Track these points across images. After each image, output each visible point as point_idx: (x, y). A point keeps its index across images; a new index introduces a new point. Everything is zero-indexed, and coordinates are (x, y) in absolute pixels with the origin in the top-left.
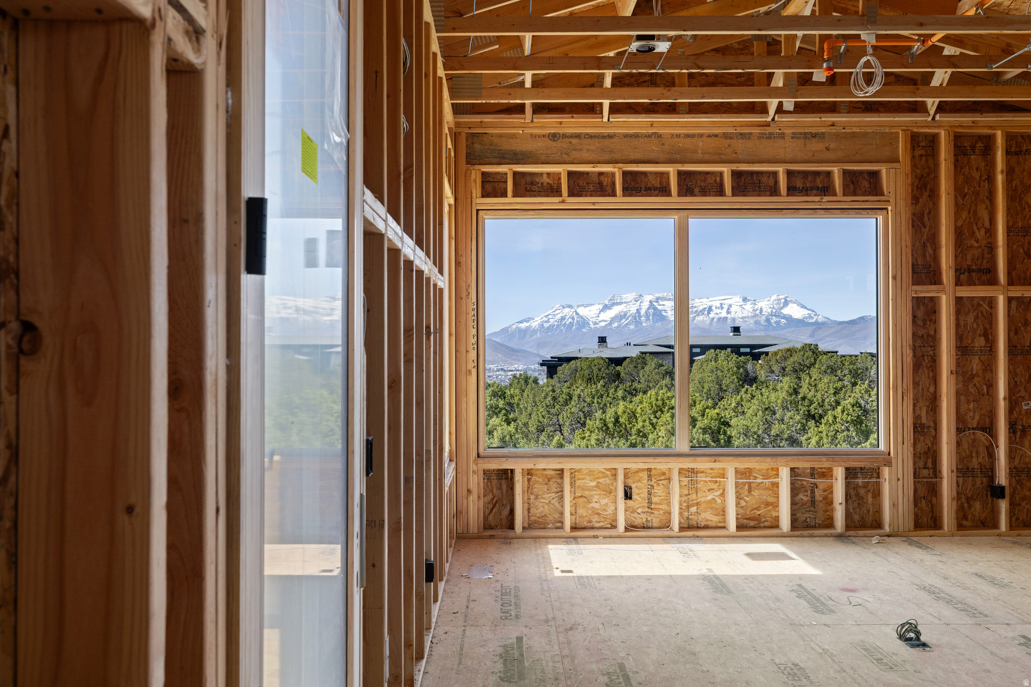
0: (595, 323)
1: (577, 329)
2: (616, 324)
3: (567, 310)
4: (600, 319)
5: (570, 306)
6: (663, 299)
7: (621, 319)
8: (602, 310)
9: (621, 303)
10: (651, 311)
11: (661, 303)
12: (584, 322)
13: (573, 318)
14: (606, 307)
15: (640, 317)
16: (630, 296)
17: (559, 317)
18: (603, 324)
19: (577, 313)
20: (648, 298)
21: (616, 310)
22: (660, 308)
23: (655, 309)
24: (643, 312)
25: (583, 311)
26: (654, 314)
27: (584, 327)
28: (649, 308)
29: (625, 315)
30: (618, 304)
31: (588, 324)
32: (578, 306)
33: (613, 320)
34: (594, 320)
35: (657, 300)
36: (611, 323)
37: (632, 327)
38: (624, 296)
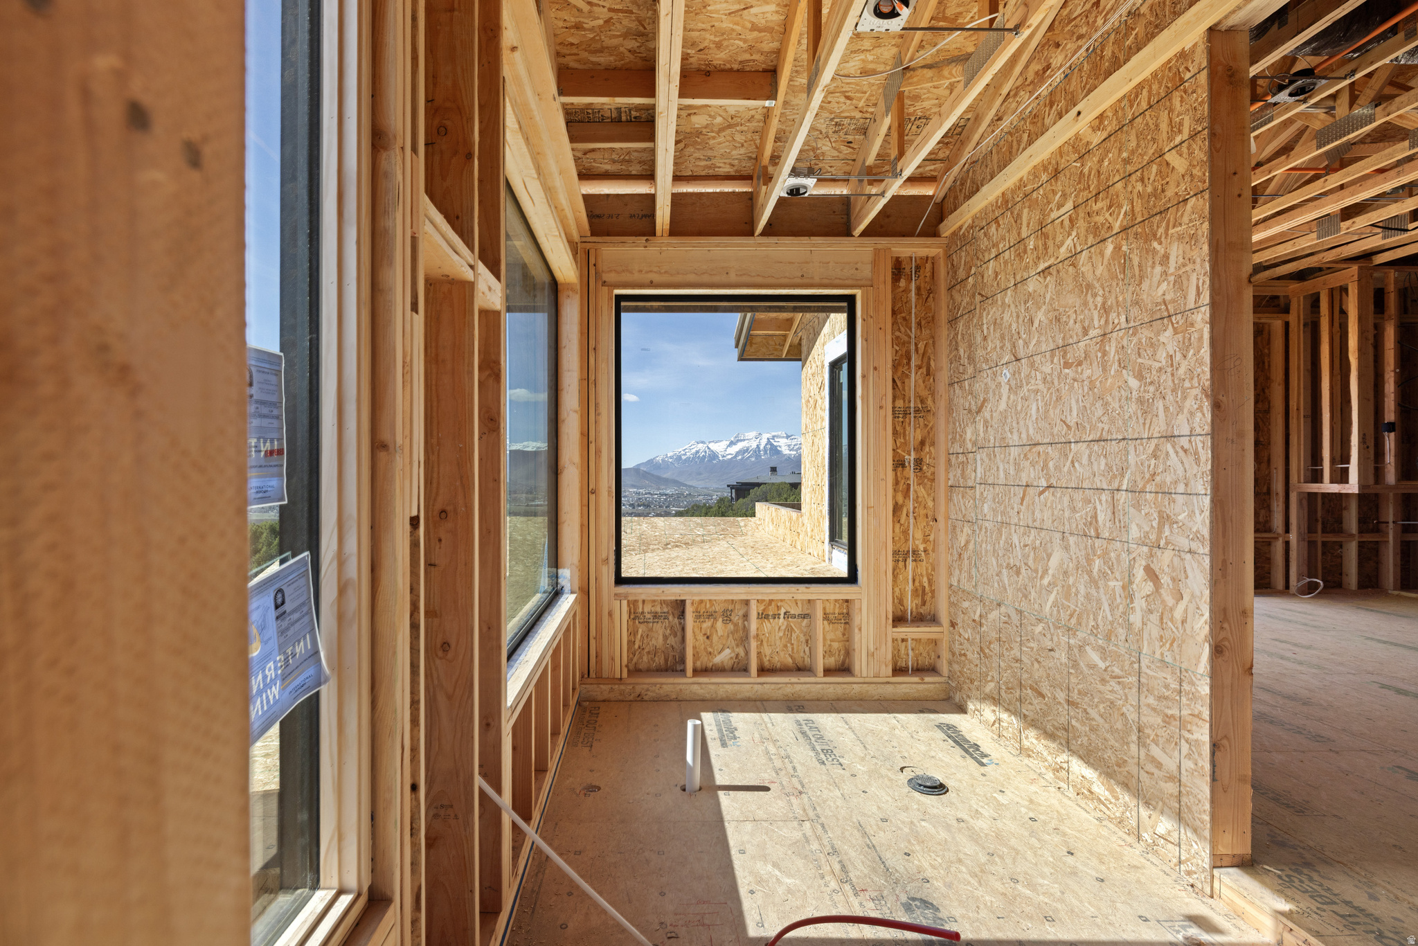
0: (724, 456)
1: (708, 460)
2: (740, 457)
3: (700, 446)
4: (727, 453)
5: (703, 442)
6: (778, 437)
7: (744, 453)
8: (729, 446)
9: (744, 440)
10: (769, 446)
11: (776, 440)
12: (714, 455)
13: (706, 452)
14: (732, 444)
15: (759, 451)
16: (752, 434)
17: (694, 451)
18: (730, 457)
19: (709, 448)
20: (765, 437)
21: (740, 446)
22: (775, 444)
23: (772, 445)
24: (762, 447)
25: (713, 447)
26: (771, 449)
27: (714, 459)
28: (766, 444)
29: (747, 450)
30: (741, 440)
31: (718, 457)
32: (710, 442)
33: (738, 453)
34: (722, 453)
35: (774, 437)
36: (736, 456)
37: (753, 459)
38: (746, 434)
